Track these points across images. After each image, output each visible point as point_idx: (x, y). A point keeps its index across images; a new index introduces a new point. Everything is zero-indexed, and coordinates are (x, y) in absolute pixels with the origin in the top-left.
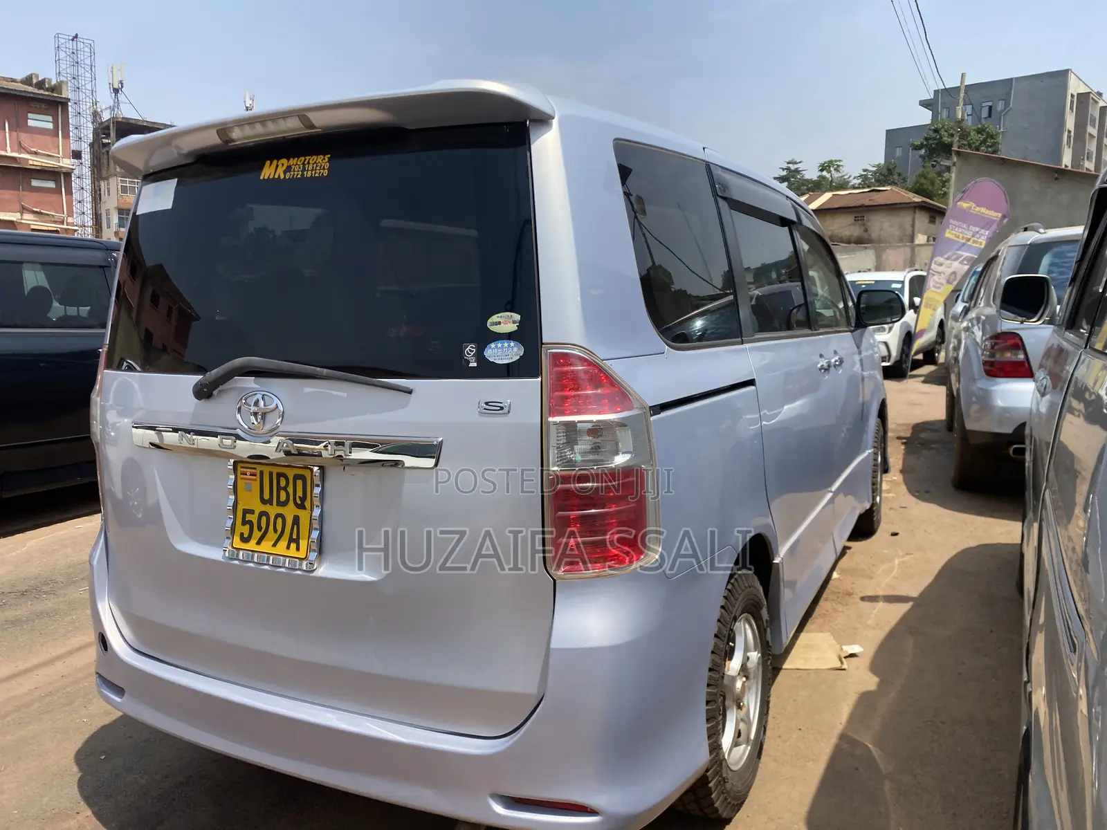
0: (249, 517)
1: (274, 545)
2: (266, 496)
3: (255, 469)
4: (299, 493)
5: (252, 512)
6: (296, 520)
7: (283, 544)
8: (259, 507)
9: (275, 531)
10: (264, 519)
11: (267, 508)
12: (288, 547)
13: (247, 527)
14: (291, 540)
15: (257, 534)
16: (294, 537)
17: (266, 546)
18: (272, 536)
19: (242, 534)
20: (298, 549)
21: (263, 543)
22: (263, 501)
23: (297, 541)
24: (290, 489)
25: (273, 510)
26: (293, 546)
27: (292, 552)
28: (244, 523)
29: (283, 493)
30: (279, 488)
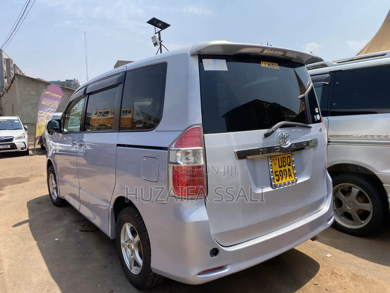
0: (277, 173)
1: (286, 179)
2: (280, 165)
3: (276, 158)
4: (289, 162)
5: (277, 171)
6: (289, 169)
7: (288, 178)
8: (279, 169)
9: (285, 175)
10: (281, 172)
11: (281, 169)
12: (290, 178)
13: (277, 176)
14: (290, 176)
15: (280, 178)
16: (290, 175)
17: (284, 180)
18: (284, 176)
19: (277, 179)
20: (292, 177)
21: (283, 179)
22: (280, 167)
23: (291, 175)
24: (286, 161)
25: (282, 169)
26: (290, 177)
27: (291, 179)
28: (276, 176)
29: (284, 163)
30: (283, 162)
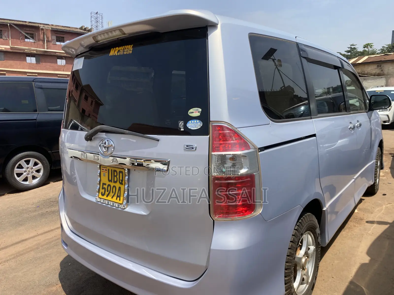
0: (104, 186)
1: (112, 198)
2: (110, 179)
3: (107, 168)
4: (121, 178)
5: (105, 184)
6: (120, 188)
7: (115, 198)
8: (108, 183)
9: (113, 192)
10: (109, 187)
11: (110, 183)
12: (117, 199)
13: (104, 190)
14: (118, 196)
15: (107, 193)
16: (119, 195)
18: (112, 194)
19: (102, 192)
20: (120, 200)
21: (109, 197)
22: (109, 181)
23: (120, 197)
24: (118, 177)
25: (112, 184)
26: (118, 198)
27: (118, 201)
28: (103, 188)
29: (115, 178)
30: (114, 176)
